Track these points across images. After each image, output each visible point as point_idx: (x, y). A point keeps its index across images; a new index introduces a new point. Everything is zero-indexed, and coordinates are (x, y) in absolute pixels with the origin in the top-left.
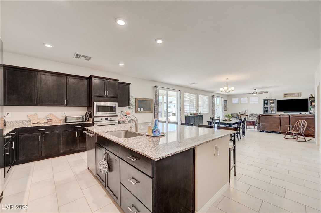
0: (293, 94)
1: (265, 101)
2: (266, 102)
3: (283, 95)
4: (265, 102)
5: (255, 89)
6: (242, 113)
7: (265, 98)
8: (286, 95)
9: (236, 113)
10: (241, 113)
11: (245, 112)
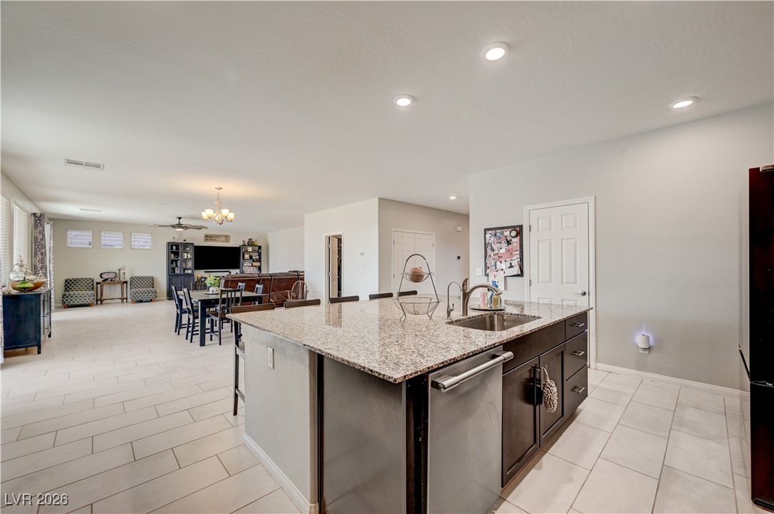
0: (218, 236)
1: (171, 245)
2: (174, 248)
3: (203, 237)
4: (172, 248)
5: (180, 218)
6: (109, 277)
7: (171, 240)
8: (208, 238)
9: (84, 277)
10: (105, 276)
11: (117, 272)
